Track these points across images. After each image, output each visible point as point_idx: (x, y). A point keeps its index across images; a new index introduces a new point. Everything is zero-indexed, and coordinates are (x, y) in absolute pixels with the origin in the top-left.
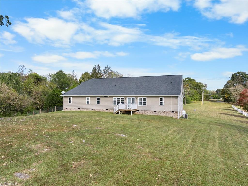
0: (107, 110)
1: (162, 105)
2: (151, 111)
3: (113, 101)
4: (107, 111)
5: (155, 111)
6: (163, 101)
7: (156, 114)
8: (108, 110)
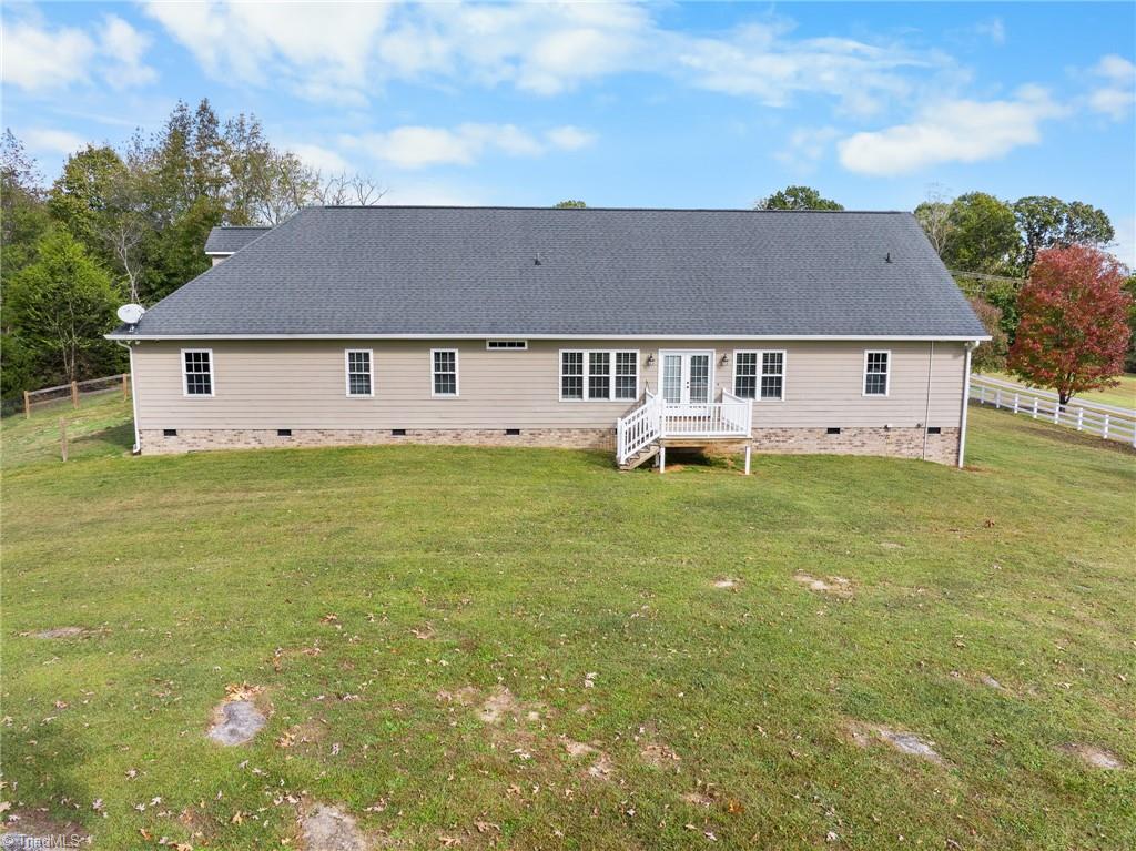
0: (516, 432)
1: (875, 392)
2: (810, 430)
3: (561, 375)
4: (512, 441)
5: (831, 431)
6: (884, 369)
7: (838, 447)
8: (525, 435)
